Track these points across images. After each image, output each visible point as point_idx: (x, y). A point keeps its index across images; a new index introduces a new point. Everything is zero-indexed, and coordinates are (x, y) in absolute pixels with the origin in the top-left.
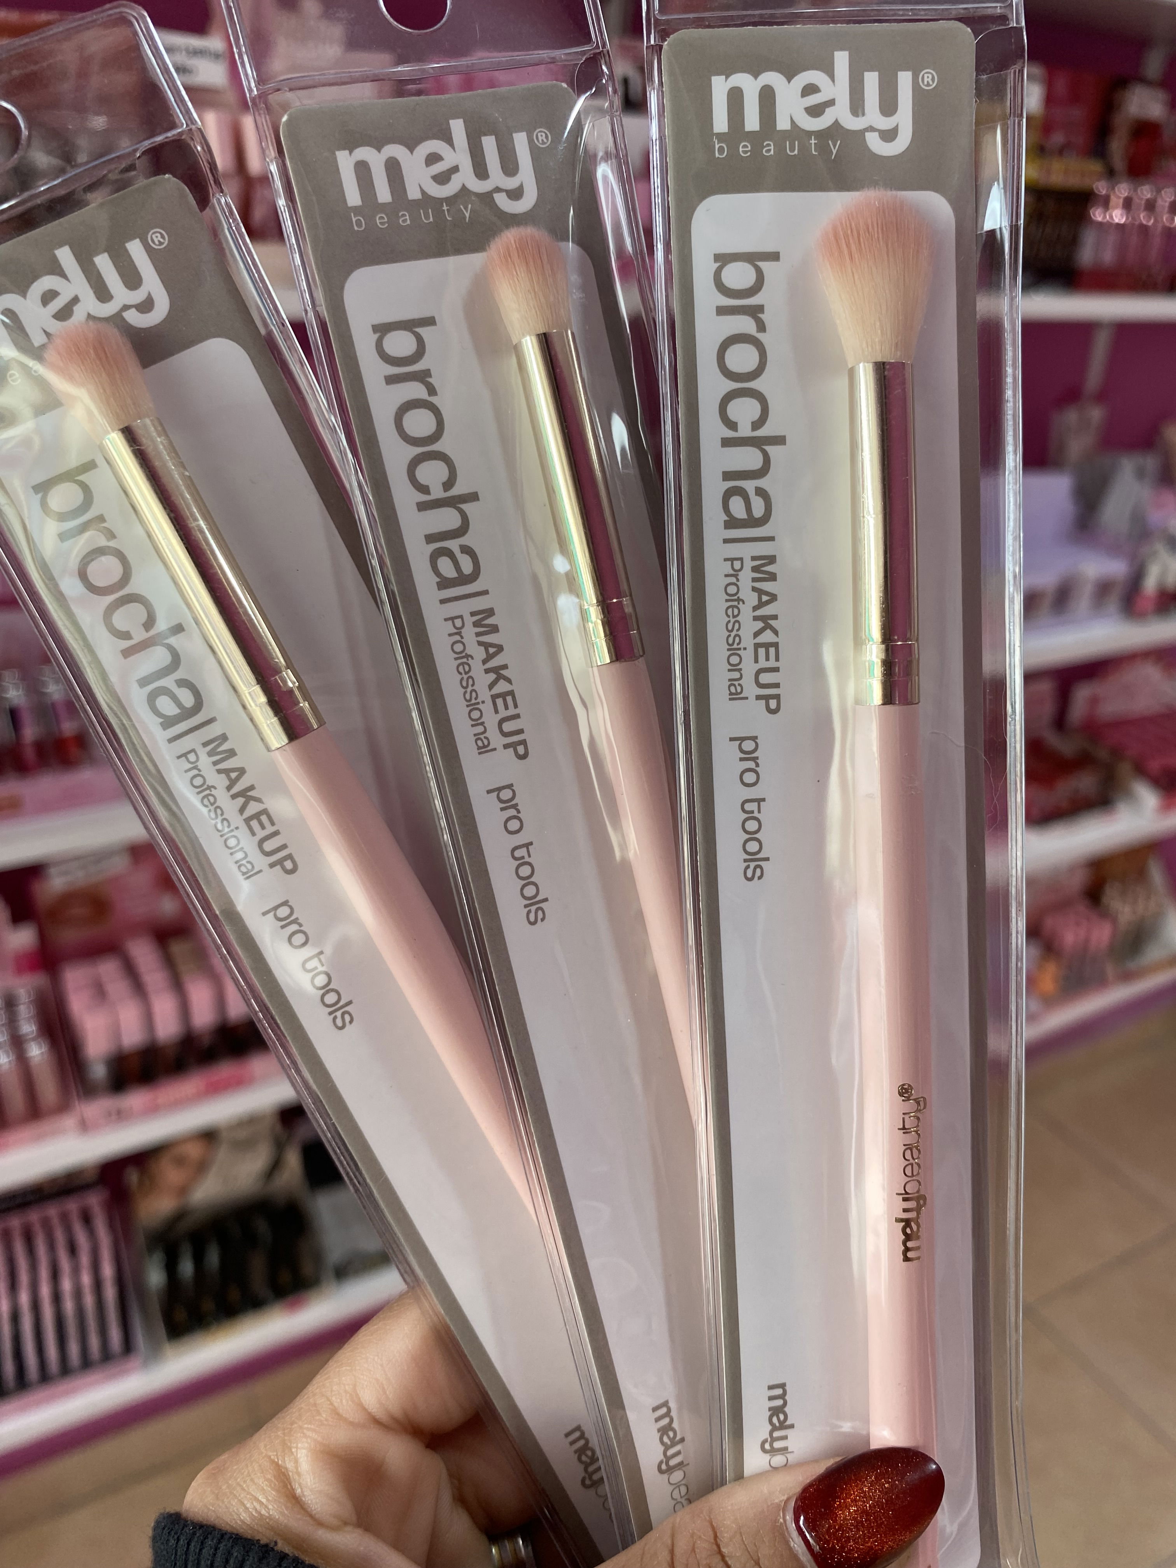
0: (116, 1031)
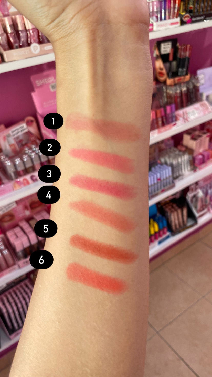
0: (22, 244)
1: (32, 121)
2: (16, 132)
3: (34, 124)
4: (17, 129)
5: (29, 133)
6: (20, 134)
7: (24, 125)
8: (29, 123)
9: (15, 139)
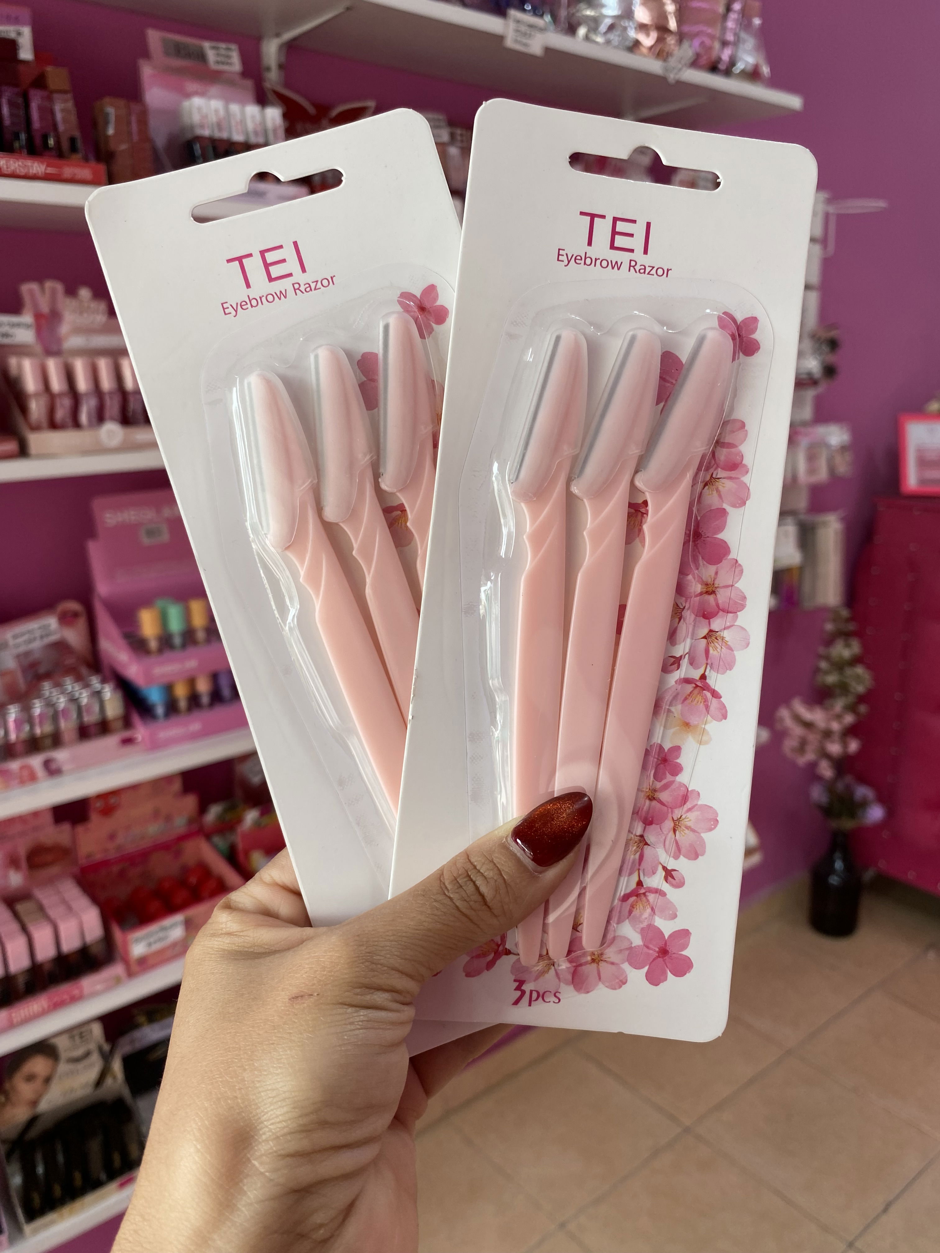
1: (76, 615)
2: (26, 637)
3: (82, 623)
4: (29, 632)
5: (61, 646)
6: (37, 645)
7: (51, 622)
8: (66, 619)
9: (18, 657)
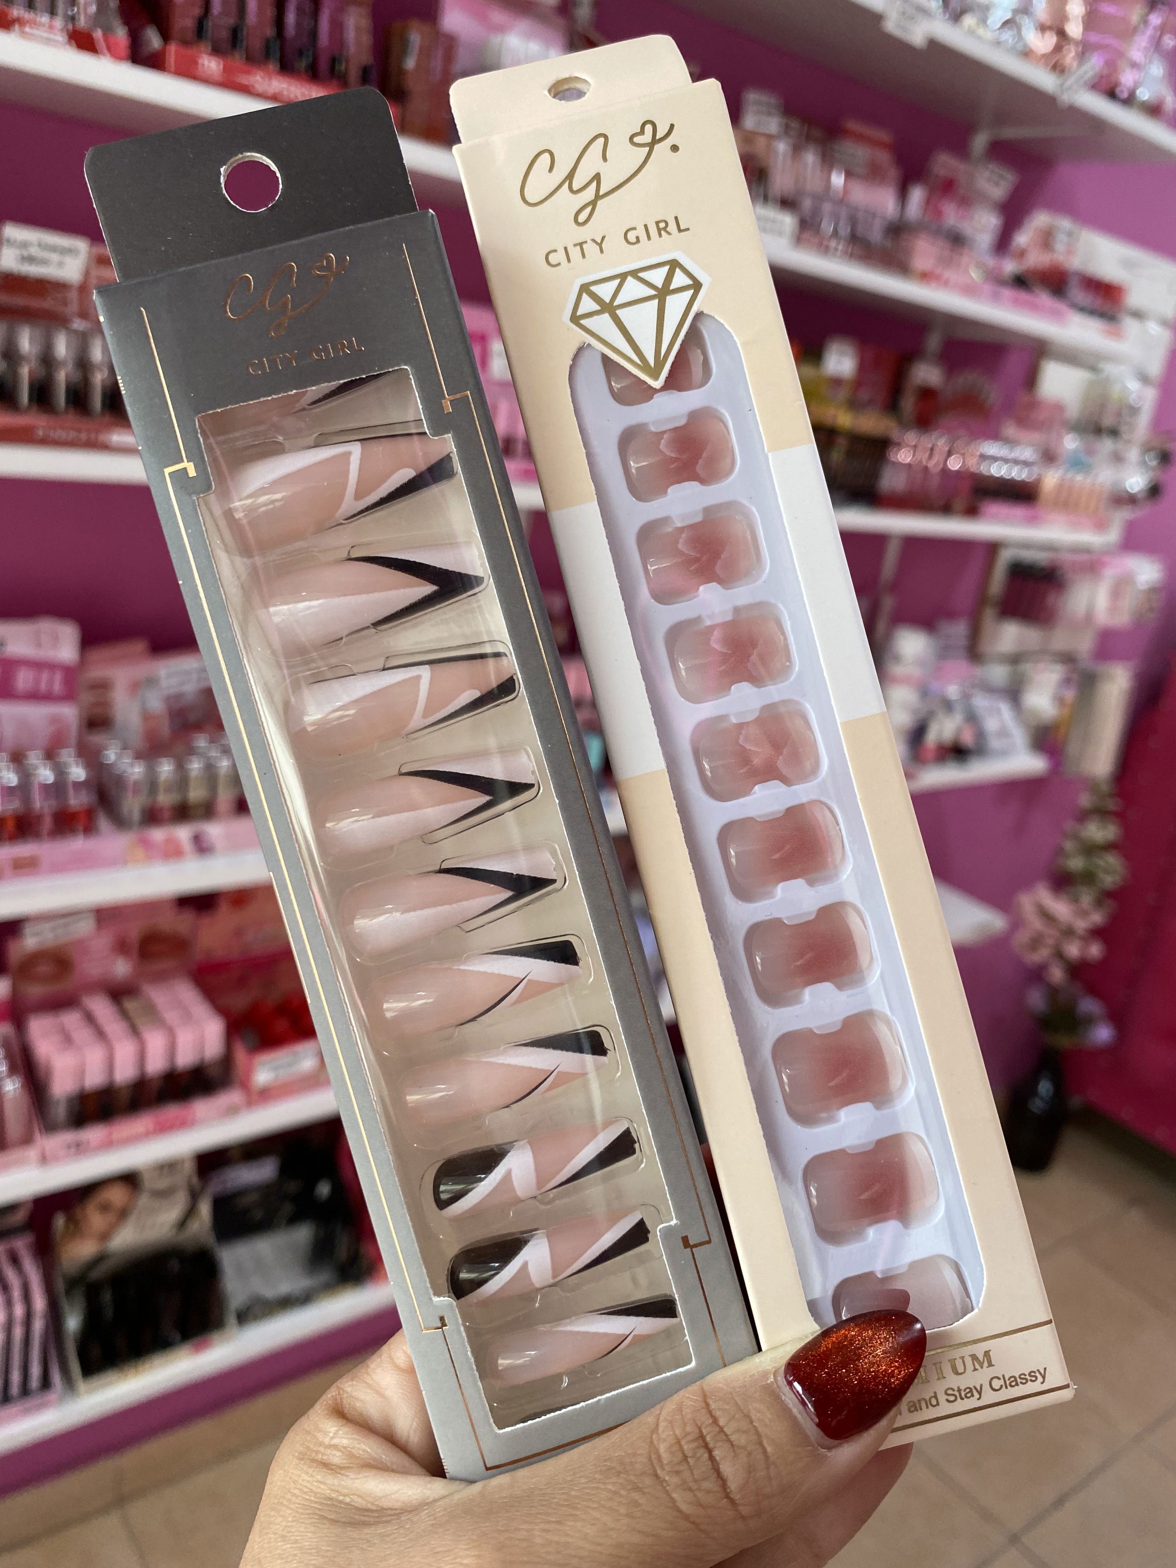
0: (81, 1073)
